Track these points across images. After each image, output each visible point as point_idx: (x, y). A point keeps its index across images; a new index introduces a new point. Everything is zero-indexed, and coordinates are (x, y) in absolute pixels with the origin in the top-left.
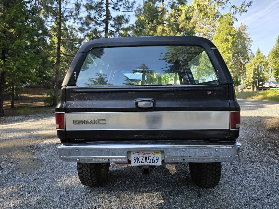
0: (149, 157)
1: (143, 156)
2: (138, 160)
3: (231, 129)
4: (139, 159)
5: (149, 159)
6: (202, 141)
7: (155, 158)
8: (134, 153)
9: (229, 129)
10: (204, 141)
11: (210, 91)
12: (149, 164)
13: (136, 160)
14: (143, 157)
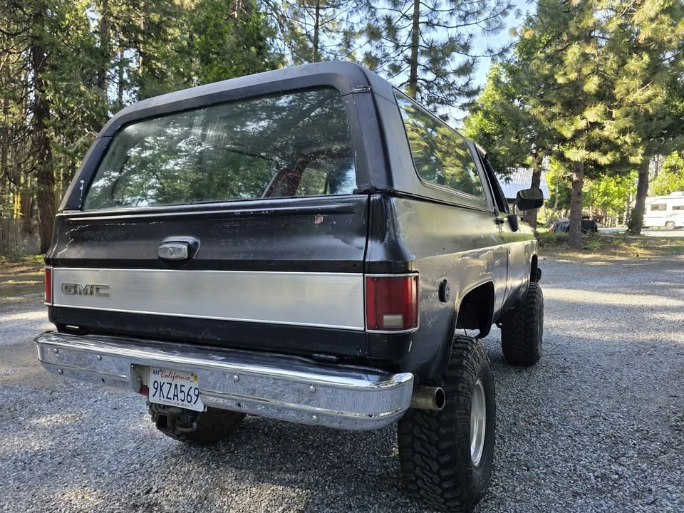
0: (181, 386)
1: (170, 380)
2: (161, 390)
3: (367, 330)
4: (163, 388)
5: (181, 392)
6: (297, 357)
7: (192, 390)
8: (154, 372)
9: (362, 329)
10: (301, 358)
11: (322, 214)
12: (180, 404)
13: (157, 389)
14: (171, 384)
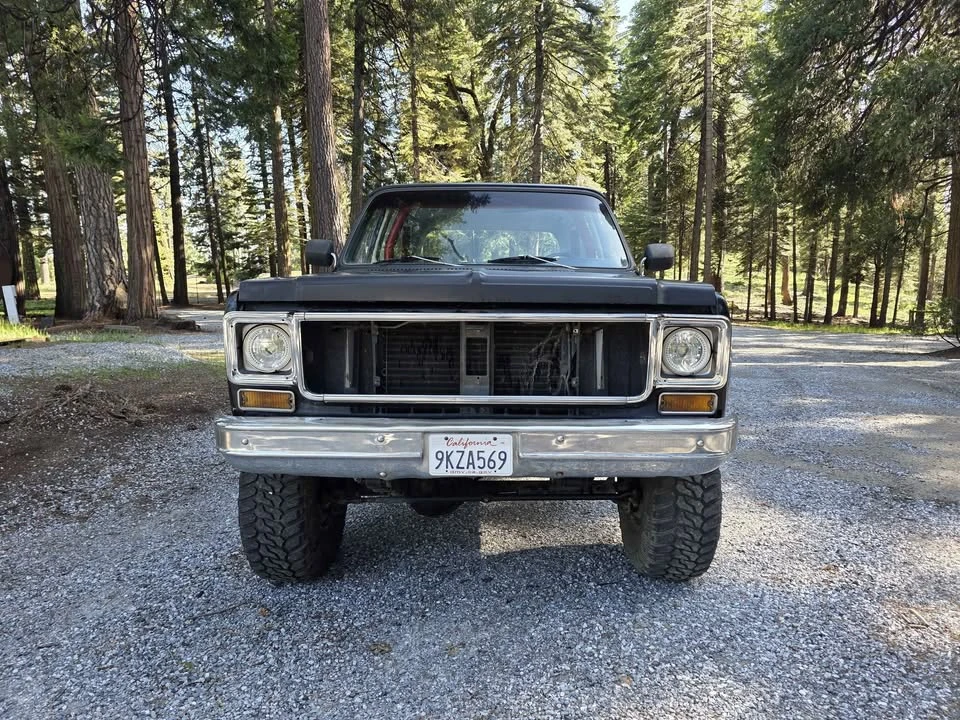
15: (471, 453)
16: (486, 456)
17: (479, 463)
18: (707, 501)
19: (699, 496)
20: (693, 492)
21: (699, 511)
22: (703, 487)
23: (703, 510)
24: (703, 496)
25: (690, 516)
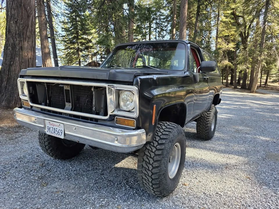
15: (54, 128)
16: (58, 130)
17: (56, 132)
18: (154, 166)
19: (151, 163)
20: (149, 160)
21: (150, 169)
22: (153, 160)
23: (152, 169)
24: (153, 163)
25: (147, 170)
